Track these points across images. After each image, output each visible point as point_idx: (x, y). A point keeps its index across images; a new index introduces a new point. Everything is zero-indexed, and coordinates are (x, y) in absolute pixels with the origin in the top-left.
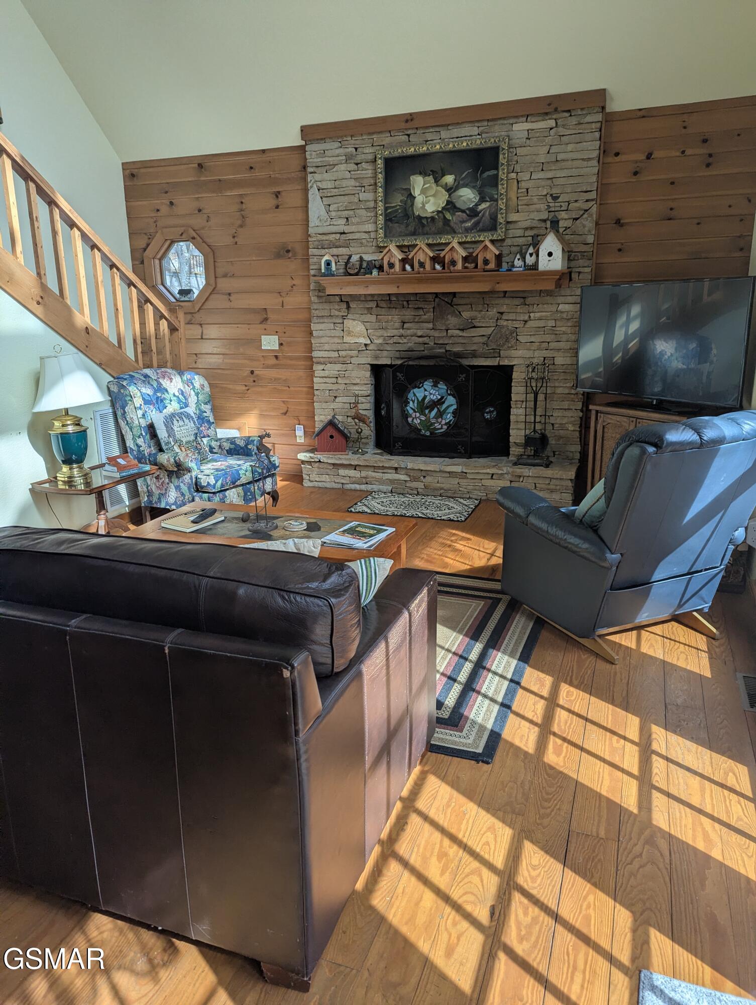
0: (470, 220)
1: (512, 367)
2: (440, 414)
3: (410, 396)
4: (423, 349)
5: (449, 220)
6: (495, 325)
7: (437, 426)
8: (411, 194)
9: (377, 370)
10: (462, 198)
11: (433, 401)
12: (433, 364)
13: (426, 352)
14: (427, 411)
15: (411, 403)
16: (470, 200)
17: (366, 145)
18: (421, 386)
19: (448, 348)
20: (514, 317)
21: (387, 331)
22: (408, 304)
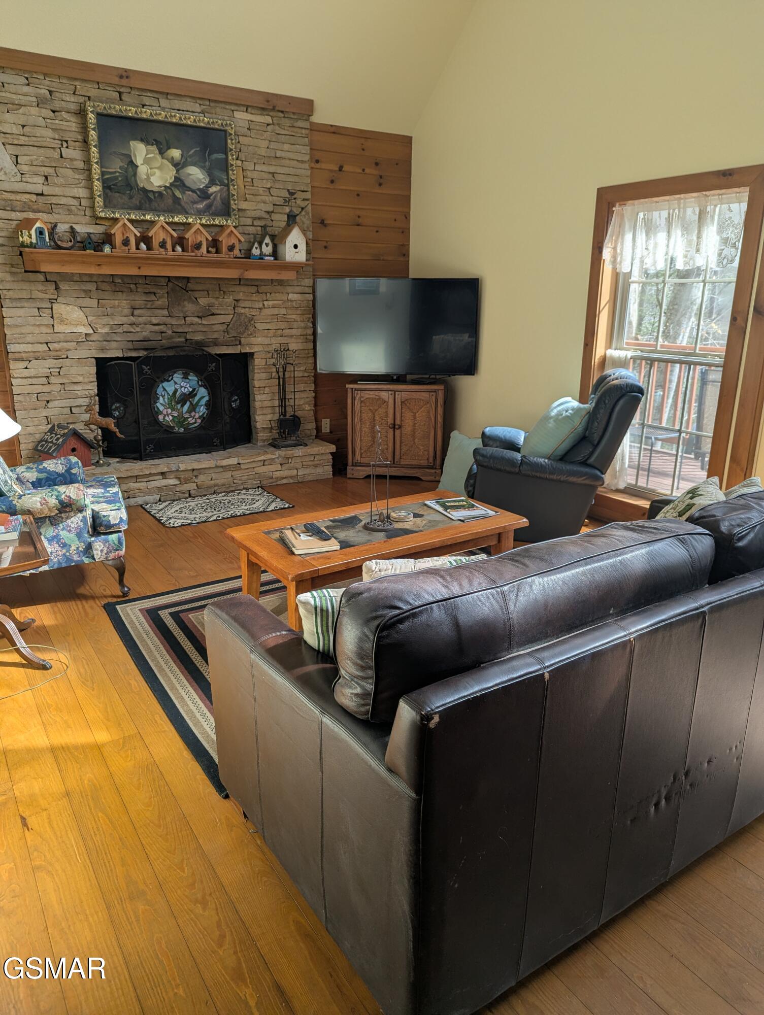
0: (201, 202)
1: (252, 354)
2: (193, 408)
3: (160, 391)
4: (160, 338)
5: (180, 198)
6: (233, 313)
7: (191, 420)
8: (132, 162)
9: (102, 364)
10: (191, 177)
11: (184, 394)
12: (173, 354)
13: (164, 341)
14: (179, 406)
15: (161, 398)
16: (200, 180)
17: (66, 91)
18: (170, 379)
19: (188, 337)
20: (250, 305)
21: (112, 319)
22: (137, 287)
